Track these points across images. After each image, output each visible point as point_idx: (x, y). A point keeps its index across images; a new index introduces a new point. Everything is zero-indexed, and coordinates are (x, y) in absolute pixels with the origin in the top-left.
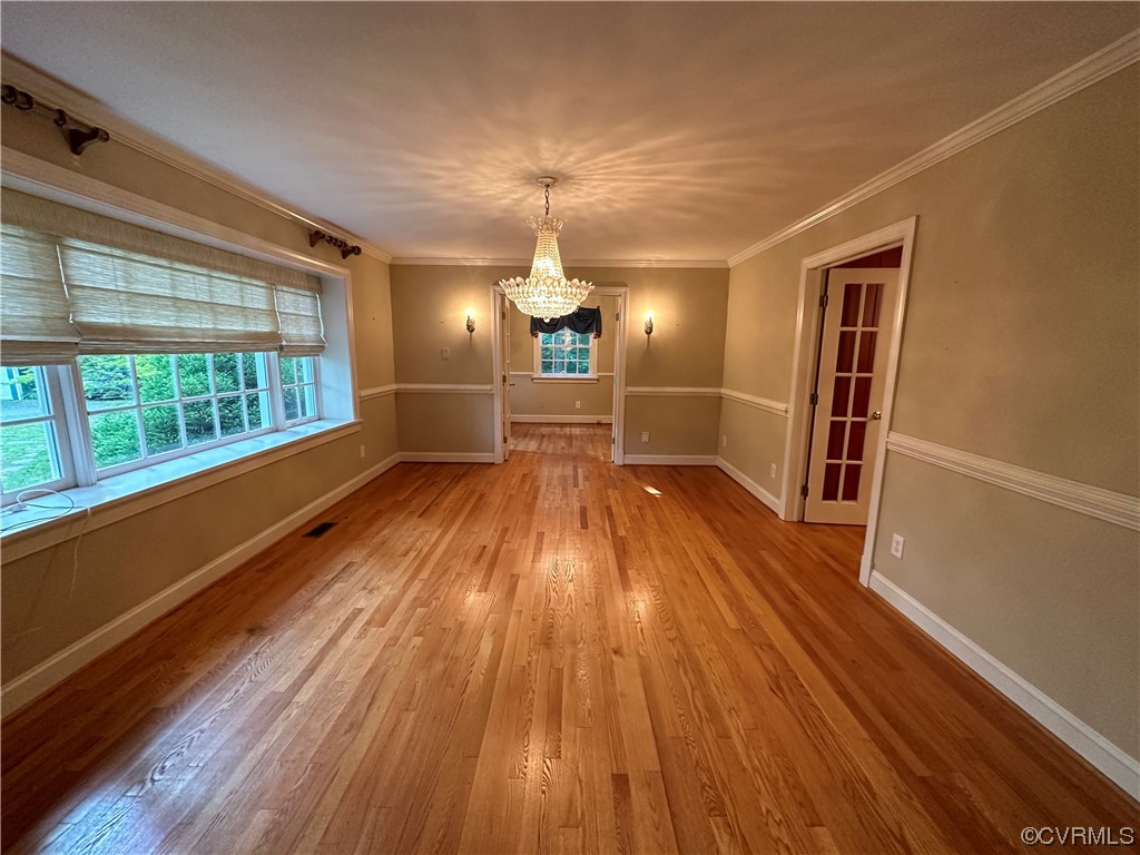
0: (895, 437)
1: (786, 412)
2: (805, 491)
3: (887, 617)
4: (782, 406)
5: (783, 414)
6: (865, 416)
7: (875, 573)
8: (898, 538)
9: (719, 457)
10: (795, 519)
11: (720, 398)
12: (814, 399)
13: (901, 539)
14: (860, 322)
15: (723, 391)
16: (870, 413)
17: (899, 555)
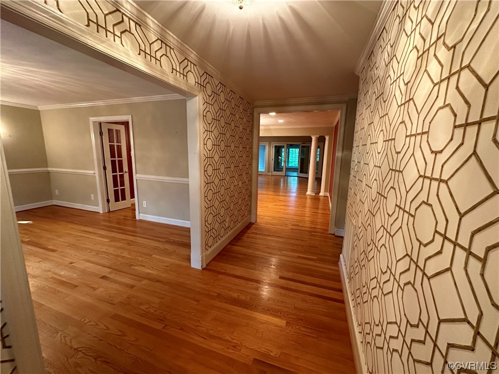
0: (138, 175)
1: (94, 174)
2: (108, 201)
3: (147, 223)
4: (92, 172)
5: (93, 175)
6: (123, 172)
7: (140, 214)
8: (144, 202)
9: (54, 200)
10: (107, 211)
11: (48, 173)
12: (105, 168)
13: (145, 202)
14: (115, 142)
15: (49, 169)
16: (124, 171)
17: (145, 206)
